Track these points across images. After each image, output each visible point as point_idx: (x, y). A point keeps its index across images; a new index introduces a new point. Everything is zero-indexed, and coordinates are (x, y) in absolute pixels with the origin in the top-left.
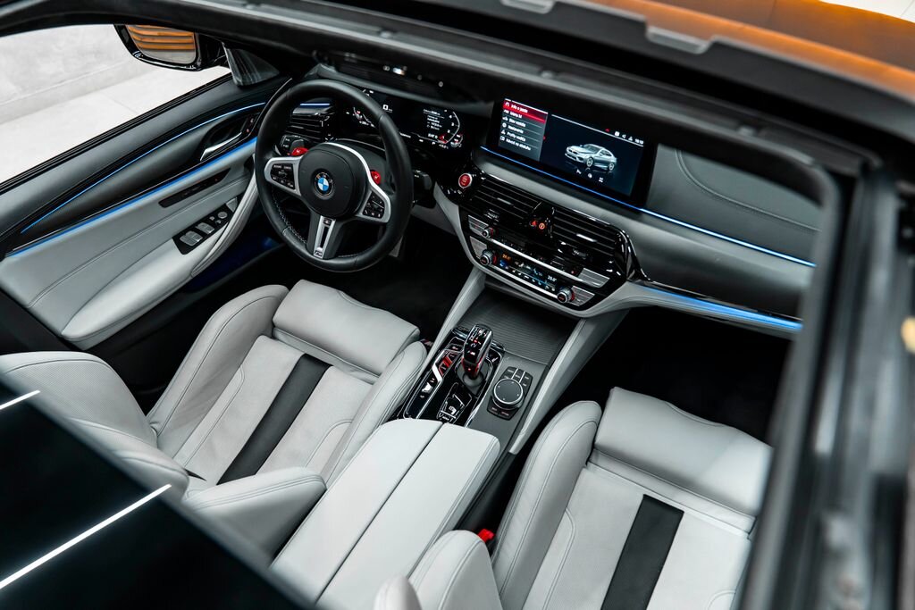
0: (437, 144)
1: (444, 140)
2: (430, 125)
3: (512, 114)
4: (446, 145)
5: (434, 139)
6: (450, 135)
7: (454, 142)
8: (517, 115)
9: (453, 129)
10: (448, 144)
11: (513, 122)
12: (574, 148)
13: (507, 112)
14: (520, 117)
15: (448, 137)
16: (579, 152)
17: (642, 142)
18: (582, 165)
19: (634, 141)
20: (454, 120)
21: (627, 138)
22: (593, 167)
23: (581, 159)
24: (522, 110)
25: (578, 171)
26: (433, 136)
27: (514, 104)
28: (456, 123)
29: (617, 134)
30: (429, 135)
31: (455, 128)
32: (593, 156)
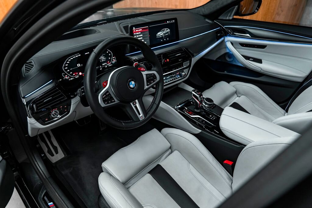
0: (108, 66)
1: (110, 63)
2: (101, 60)
3: (137, 33)
4: (111, 64)
5: (105, 65)
6: (111, 59)
7: (113, 61)
8: (138, 33)
9: (111, 56)
10: (112, 63)
11: (138, 36)
12: (159, 33)
13: (135, 34)
14: (140, 33)
15: (110, 60)
16: (160, 34)
17: (174, 21)
18: (162, 38)
19: (172, 21)
20: (109, 53)
21: (170, 22)
22: (165, 36)
23: (161, 36)
24: (140, 30)
25: (162, 40)
26: (104, 64)
27: (137, 30)
28: (110, 53)
29: (168, 22)
30: (103, 65)
31: (111, 55)
32: (164, 33)
